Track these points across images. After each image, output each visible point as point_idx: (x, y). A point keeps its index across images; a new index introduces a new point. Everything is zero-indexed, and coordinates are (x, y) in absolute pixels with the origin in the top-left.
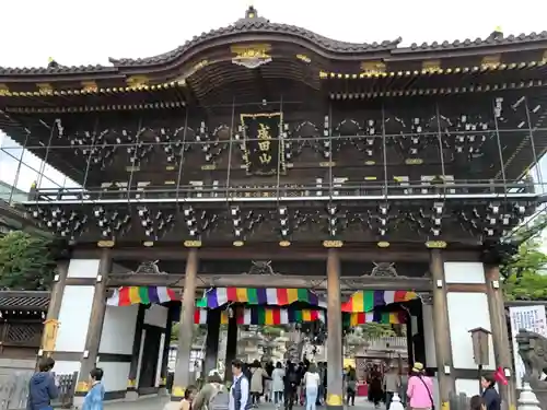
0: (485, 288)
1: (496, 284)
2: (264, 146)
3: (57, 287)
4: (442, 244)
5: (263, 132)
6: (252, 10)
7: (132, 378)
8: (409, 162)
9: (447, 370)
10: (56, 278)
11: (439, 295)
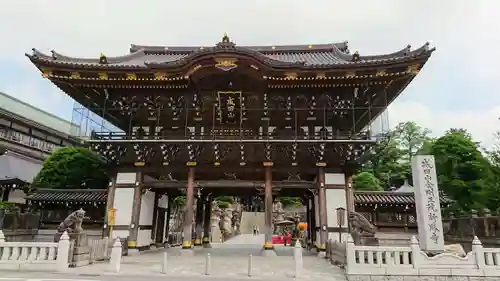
0: (345, 187)
1: (350, 185)
2: (231, 109)
3: (111, 190)
4: (324, 164)
5: (230, 101)
6: (225, 38)
7: (152, 238)
8: (309, 119)
9: (324, 228)
10: (111, 184)
11: (322, 190)
